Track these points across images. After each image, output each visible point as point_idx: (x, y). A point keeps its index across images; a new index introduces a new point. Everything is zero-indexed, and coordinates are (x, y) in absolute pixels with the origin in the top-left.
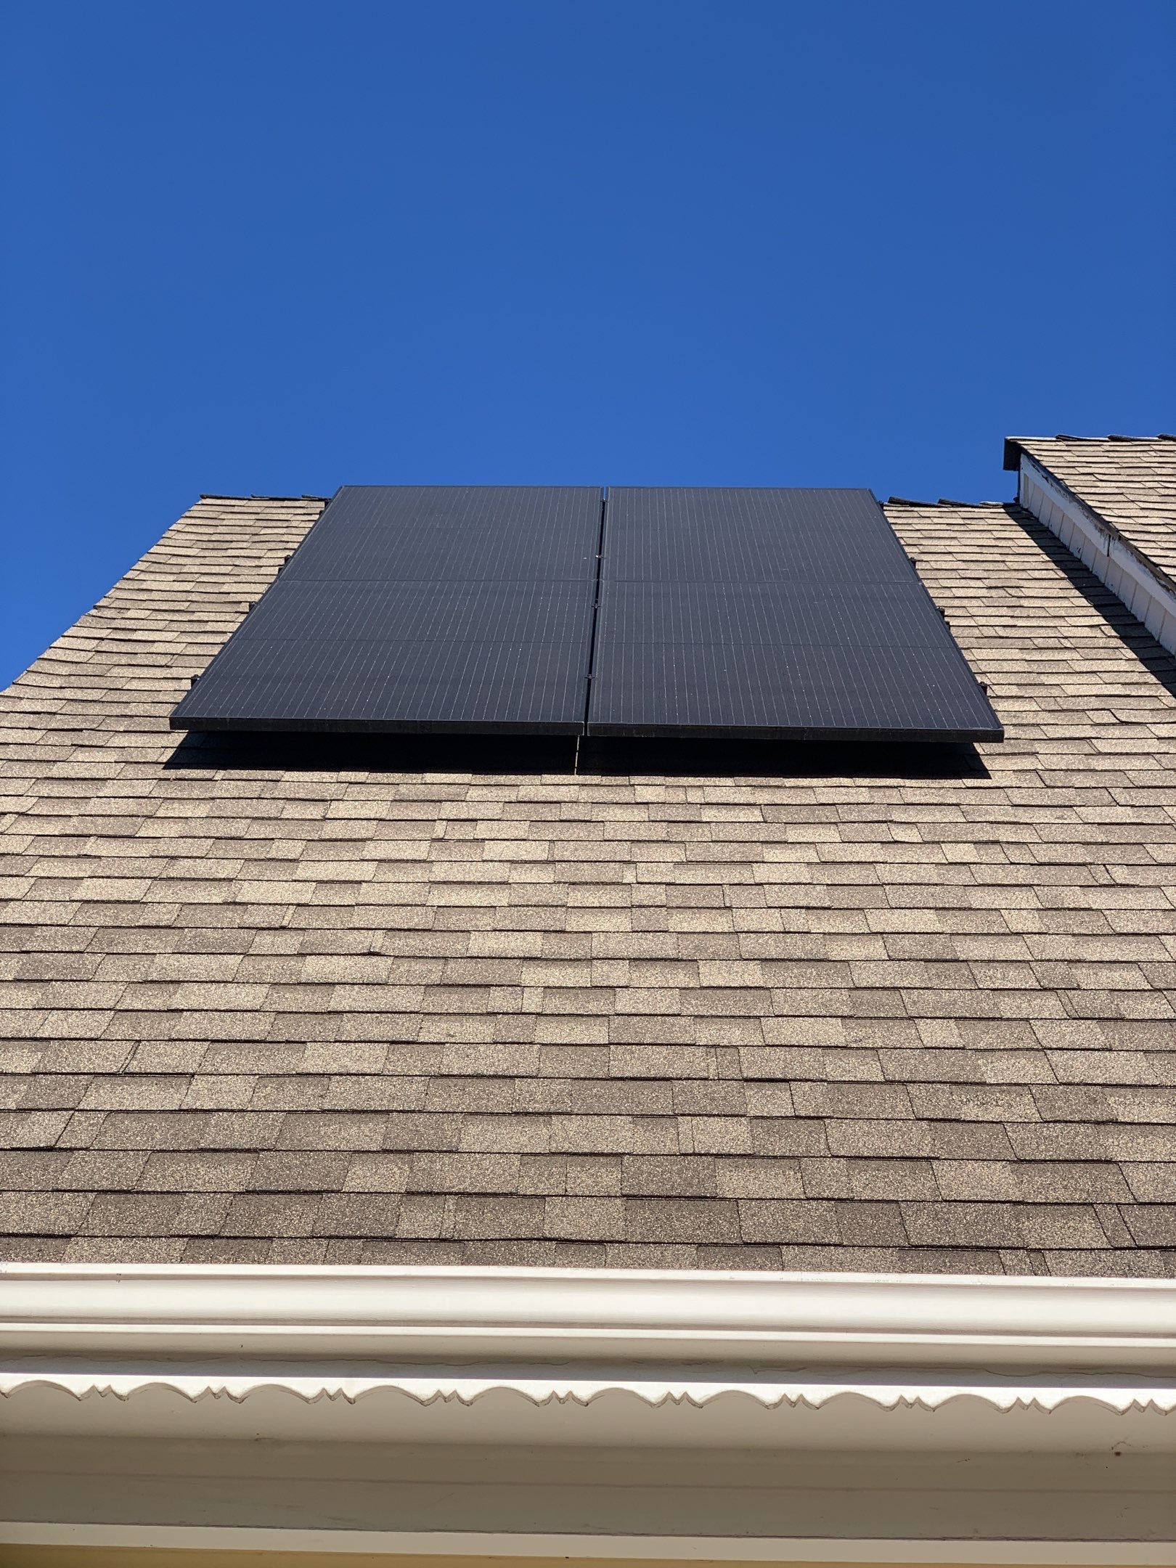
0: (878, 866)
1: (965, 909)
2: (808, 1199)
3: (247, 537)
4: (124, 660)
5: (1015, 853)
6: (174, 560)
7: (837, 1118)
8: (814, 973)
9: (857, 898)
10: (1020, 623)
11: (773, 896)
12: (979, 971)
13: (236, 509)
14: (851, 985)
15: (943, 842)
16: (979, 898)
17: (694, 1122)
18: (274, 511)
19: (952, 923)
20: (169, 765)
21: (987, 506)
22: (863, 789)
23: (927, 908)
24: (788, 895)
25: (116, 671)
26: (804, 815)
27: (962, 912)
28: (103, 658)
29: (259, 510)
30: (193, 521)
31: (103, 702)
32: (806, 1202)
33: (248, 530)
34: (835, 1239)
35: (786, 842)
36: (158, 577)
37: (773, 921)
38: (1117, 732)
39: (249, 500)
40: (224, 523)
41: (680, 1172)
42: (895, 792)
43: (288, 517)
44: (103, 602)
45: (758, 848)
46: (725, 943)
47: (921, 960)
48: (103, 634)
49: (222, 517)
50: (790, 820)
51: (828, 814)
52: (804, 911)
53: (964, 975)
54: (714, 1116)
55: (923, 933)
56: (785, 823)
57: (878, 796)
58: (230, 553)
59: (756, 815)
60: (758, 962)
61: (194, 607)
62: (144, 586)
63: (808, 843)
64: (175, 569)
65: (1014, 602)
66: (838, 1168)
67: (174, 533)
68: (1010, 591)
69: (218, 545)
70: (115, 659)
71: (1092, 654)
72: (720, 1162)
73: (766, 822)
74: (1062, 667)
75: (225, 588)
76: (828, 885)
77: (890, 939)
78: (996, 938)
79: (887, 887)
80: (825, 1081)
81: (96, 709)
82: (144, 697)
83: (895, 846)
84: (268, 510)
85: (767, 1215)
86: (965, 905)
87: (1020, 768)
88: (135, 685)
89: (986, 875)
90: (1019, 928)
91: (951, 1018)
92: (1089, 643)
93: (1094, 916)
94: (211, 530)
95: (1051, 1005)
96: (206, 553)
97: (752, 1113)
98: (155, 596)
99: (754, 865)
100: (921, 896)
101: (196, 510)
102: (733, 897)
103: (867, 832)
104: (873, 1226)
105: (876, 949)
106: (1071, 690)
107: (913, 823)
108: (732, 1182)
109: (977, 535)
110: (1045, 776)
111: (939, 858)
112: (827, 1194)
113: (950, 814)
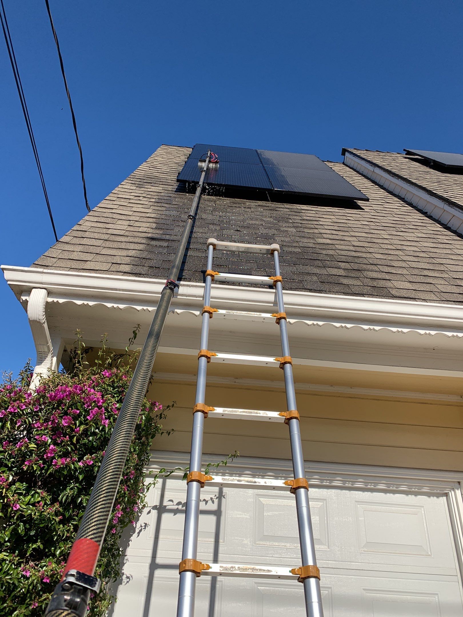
0: (348, 224)
1: (371, 233)
3: (175, 153)
4: (156, 171)
5: (378, 224)
6: (160, 155)
7: (363, 270)
9: (346, 229)
10: (357, 183)
11: (326, 227)
12: (382, 245)
13: (170, 148)
14: (352, 245)
15: (360, 221)
16: (374, 231)
17: (330, 269)
18: (179, 149)
19: (370, 236)
20: (175, 191)
21: (337, 163)
22: (337, 210)
23: (363, 232)
24: (329, 227)
25: (155, 173)
26: (325, 213)
28: (151, 171)
29: (176, 148)
30: (162, 149)
31: (155, 178)
32: (365, 286)
33: (175, 151)
34: (376, 294)
35: (323, 218)
36: (158, 158)
37: (328, 232)
38: (388, 204)
39: (173, 146)
40: (169, 150)
41: (331, 278)
42: (344, 211)
43: (183, 150)
44: (147, 161)
45: (318, 218)
46: (319, 235)
47: (367, 242)
48: (150, 166)
49: (168, 148)
51: (331, 213)
53: (378, 245)
54: (334, 268)
55: (365, 237)
56: (322, 214)
57: (340, 211)
58: (172, 155)
59: (314, 212)
60: (330, 239)
61: (168, 164)
62: (155, 159)
63: (329, 218)
64: (161, 157)
65: (352, 180)
66: (369, 280)
68: (351, 178)
69: (170, 153)
70: (154, 171)
71: (374, 190)
72: (340, 277)
73: (317, 214)
74: (369, 192)
75: (174, 161)
76: (337, 226)
77: (357, 237)
78: (382, 239)
79: (352, 228)
80: (357, 263)
81: (154, 180)
82: (164, 179)
83: (349, 220)
85: (357, 288)
87: (370, 209)
88: (160, 176)
89: (373, 227)
90: (386, 238)
91: (380, 253)
92: (373, 188)
93: (402, 237)
94: (166, 151)
95: (400, 253)
96: (167, 155)
97: (343, 268)
98: (158, 161)
99: (318, 221)
100: (360, 230)
101: (161, 147)
102: (316, 226)
103: (341, 217)
104: (383, 292)
105: (354, 239)
106: (373, 196)
107: (352, 217)
108: (345, 281)
109: (339, 168)
110: (376, 210)
111: (360, 224)
112: (369, 285)
113: (359, 216)
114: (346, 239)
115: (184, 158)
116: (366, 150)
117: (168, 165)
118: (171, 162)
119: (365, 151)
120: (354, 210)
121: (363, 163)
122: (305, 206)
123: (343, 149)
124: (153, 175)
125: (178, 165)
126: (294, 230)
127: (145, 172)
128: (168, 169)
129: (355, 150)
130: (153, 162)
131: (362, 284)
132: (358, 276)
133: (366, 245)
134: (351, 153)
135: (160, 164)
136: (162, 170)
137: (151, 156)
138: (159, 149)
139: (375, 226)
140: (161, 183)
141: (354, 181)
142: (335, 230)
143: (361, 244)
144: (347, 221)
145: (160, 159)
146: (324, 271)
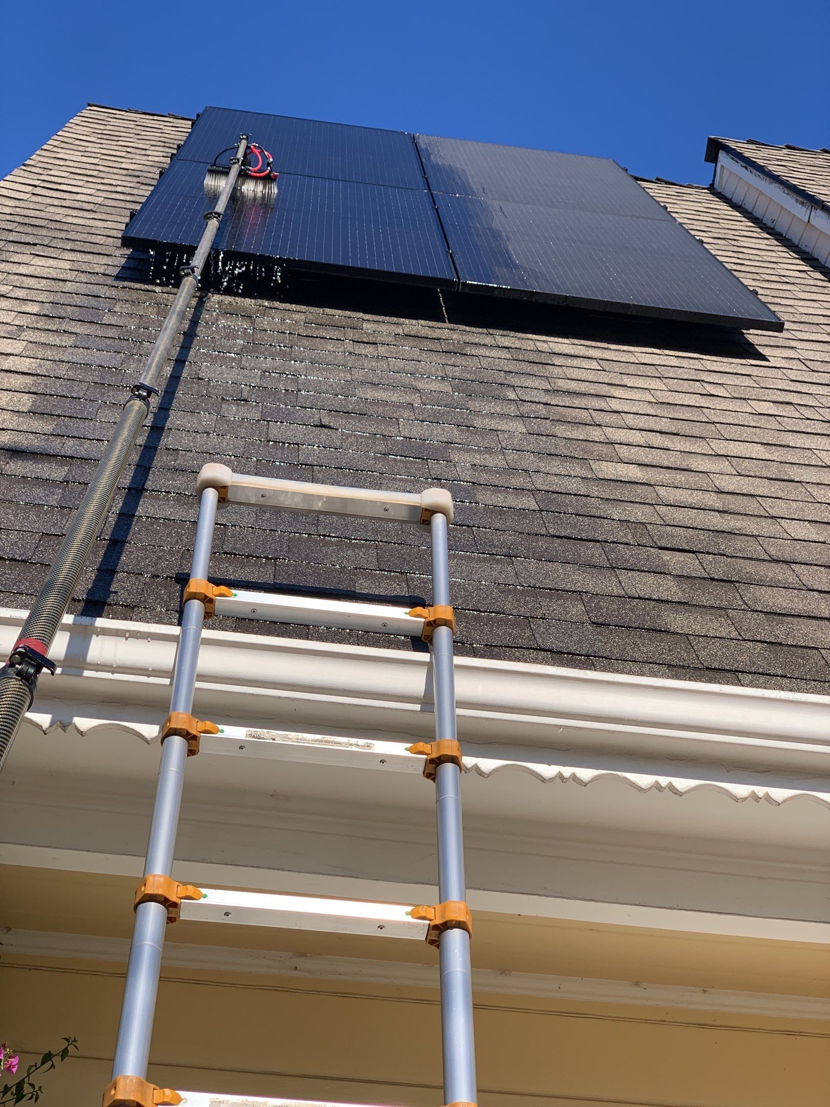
0: (705, 410)
1: (784, 446)
2: (745, 640)
3: (132, 135)
4: (56, 202)
5: (808, 413)
6: (78, 142)
7: (744, 583)
8: (683, 479)
9: (696, 430)
10: (746, 262)
11: (630, 420)
13: (117, 116)
14: (716, 489)
15: (749, 399)
16: (790, 439)
17: (630, 575)
18: (148, 121)
19: (776, 454)
20: (117, 278)
21: (690, 187)
22: (672, 358)
23: (755, 443)
24: (642, 422)
25: (52, 209)
26: (632, 369)
27: (782, 448)
28: (39, 199)
29: (135, 119)
30: (86, 119)
31: (48, 228)
32: (744, 642)
33: (131, 131)
34: (780, 672)
35: (626, 386)
36: (68, 152)
37: (637, 437)
39: (127, 112)
40: (111, 123)
41: (632, 610)
42: (696, 362)
43: (161, 127)
44: (28, 162)
45: (608, 388)
46: (605, 449)
47: (765, 478)
49: (108, 119)
50: (623, 371)
51: (650, 371)
52: (658, 434)
53: (801, 491)
54: (645, 571)
55: (759, 459)
56: (621, 373)
57: (685, 363)
58: (120, 143)
59: (594, 365)
60: (636, 466)
61: (102, 175)
62: (59, 156)
63: (643, 388)
64: (80, 148)
65: (736, 249)
66: (760, 619)
67: (73, 125)
68: (730, 241)
69: (110, 137)
70: (49, 201)
71: (808, 288)
72: (663, 606)
73: (605, 371)
74: (788, 295)
75: (123, 166)
76: (670, 418)
77: (734, 460)
78: (817, 469)
79: (718, 425)
80: (724, 555)
81: (44, 232)
82: (80, 229)
83: (712, 398)
84: (142, 120)
85: (716, 648)
86: (783, 443)
87: (786, 356)
88: (70, 220)
89: (790, 425)
91: (805, 521)
92: (802, 281)
94: (102, 127)
96: (102, 141)
97: (674, 573)
98: (68, 163)
99: (607, 398)
100: (746, 434)
101: (85, 113)
102: (598, 417)
103: (686, 386)
104: (804, 665)
105: (724, 465)
106: (803, 310)
107: (720, 384)
108: (678, 621)
109: (692, 204)
110: (808, 363)
111: (749, 410)
112: (759, 638)
113: (747, 382)
114: (693, 467)
115: (159, 157)
116: (788, 147)
117: (99, 181)
118: (111, 170)
119: (786, 151)
120: (733, 360)
121: (774, 191)
122: (566, 341)
123: (710, 139)
124: (42, 214)
125: (137, 180)
126: (519, 427)
127: (17, 203)
128: (100, 194)
129: (753, 147)
130: (50, 166)
131: (734, 634)
132: (724, 604)
133: (763, 488)
134: (738, 156)
135: (72, 176)
136: (78, 197)
137: (45, 147)
138: (76, 120)
139: (800, 422)
140: (69, 246)
141: (741, 256)
142: (661, 432)
143: (743, 484)
144: (703, 402)
145: (74, 158)
146: (608, 584)
